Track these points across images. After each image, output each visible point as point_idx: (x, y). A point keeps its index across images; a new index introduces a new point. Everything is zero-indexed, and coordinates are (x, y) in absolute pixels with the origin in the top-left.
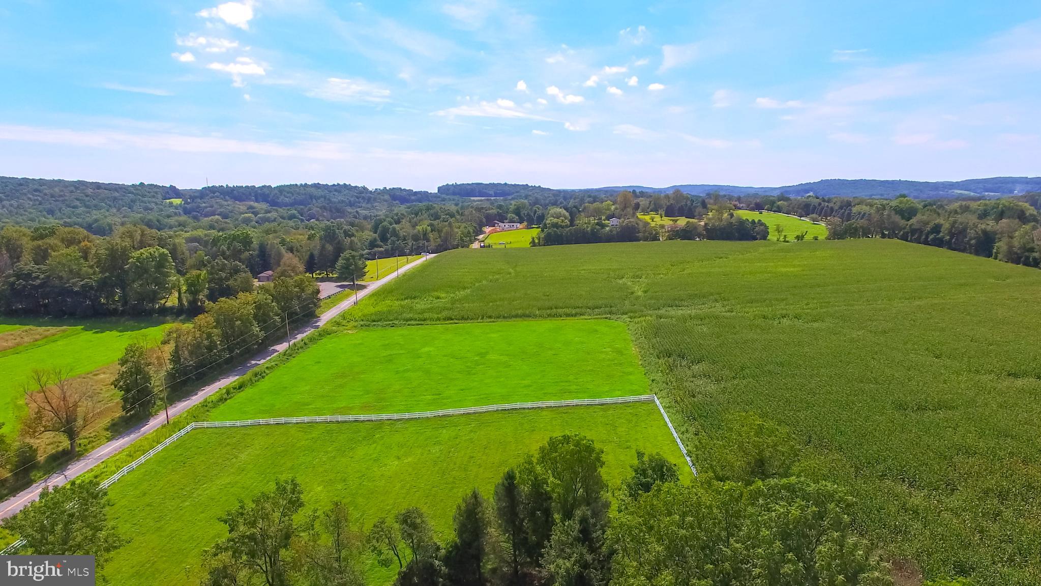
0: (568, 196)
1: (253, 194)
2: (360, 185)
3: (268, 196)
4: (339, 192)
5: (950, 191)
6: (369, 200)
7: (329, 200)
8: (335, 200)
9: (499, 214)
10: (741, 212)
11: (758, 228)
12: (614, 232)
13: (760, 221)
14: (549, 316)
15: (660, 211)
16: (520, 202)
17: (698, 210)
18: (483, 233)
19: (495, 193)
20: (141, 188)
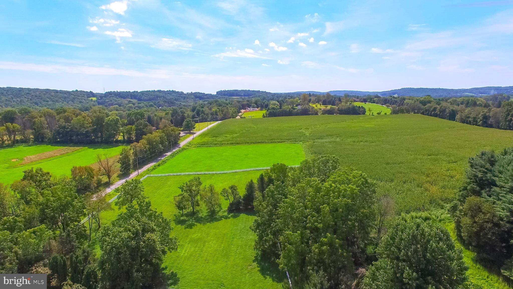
3: (137, 96)
4: (170, 94)
5: (463, 94)
6: (184, 98)
7: (166, 98)
8: (169, 98)
9: (248, 104)
10: (357, 103)
11: (361, 110)
12: (299, 111)
13: (362, 106)
14: (271, 142)
15: (320, 102)
16: (257, 99)
17: (337, 102)
18: (241, 112)
19: (244, 94)
20: (77, 92)
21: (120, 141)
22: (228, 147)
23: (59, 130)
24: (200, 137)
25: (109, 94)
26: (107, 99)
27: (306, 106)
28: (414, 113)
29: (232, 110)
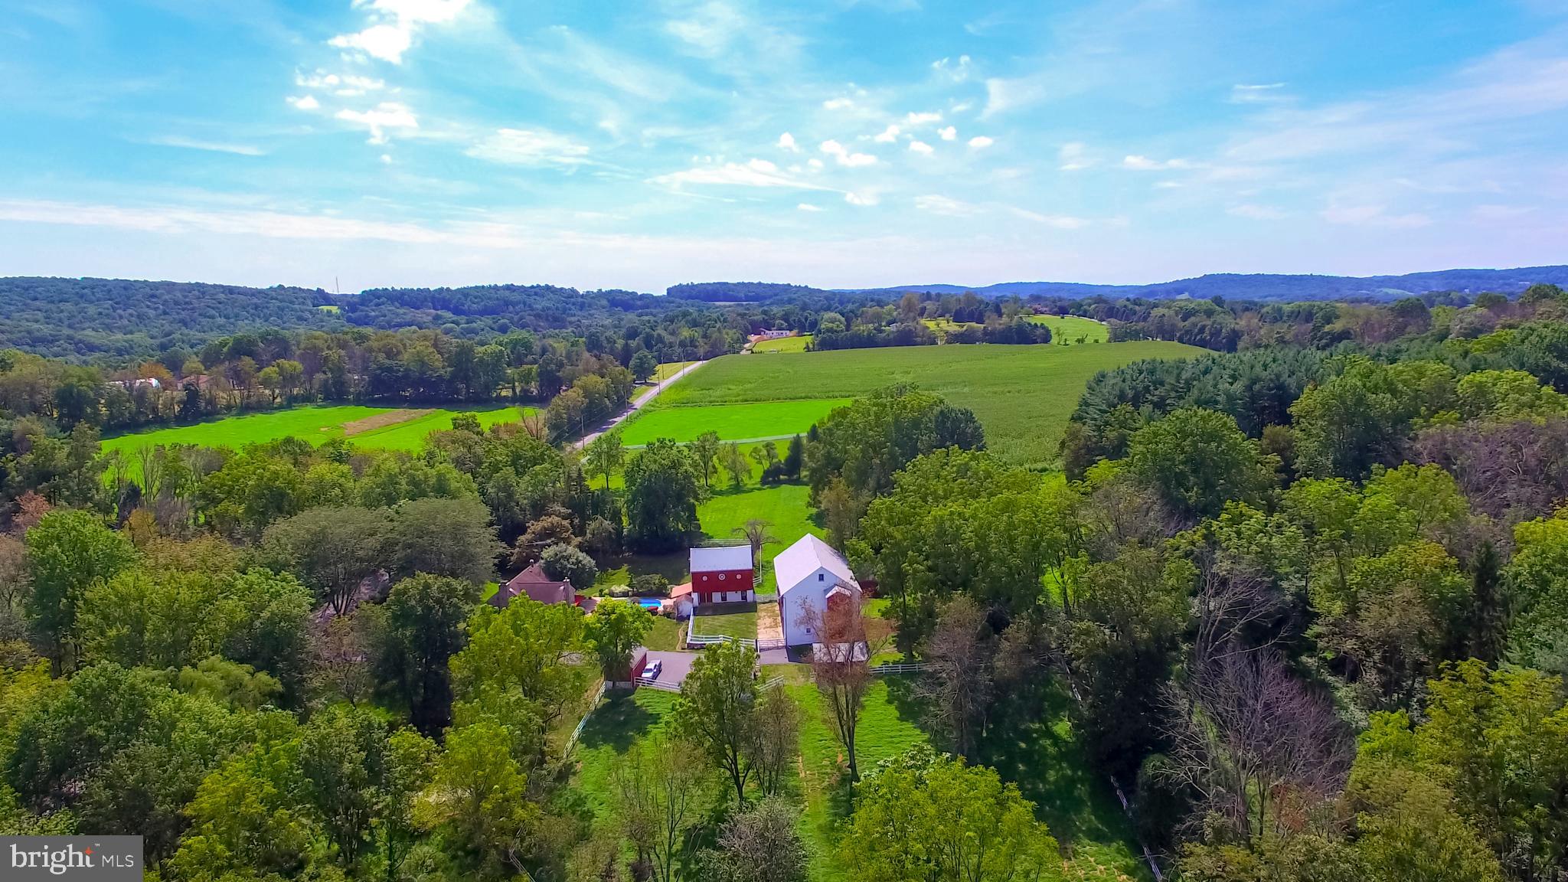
0: (846, 300)
2: (569, 286)
3: (450, 301)
5: (1378, 290)
6: (582, 307)
7: (530, 306)
8: (538, 306)
9: (765, 321)
10: (1042, 316)
11: (1040, 331)
12: (891, 336)
13: (1042, 324)
14: (828, 397)
15: (947, 316)
16: (787, 307)
17: (987, 314)
18: (749, 341)
19: (746, 296)
20: (283, 292)
21: (506, 399)
22: (739, 407)
23: (380, 374)
24: (673, 390)
25: (373, 297)
26: (373, 311)
27: (911, 324)
28: (1164, 339)
29: (729, 335)
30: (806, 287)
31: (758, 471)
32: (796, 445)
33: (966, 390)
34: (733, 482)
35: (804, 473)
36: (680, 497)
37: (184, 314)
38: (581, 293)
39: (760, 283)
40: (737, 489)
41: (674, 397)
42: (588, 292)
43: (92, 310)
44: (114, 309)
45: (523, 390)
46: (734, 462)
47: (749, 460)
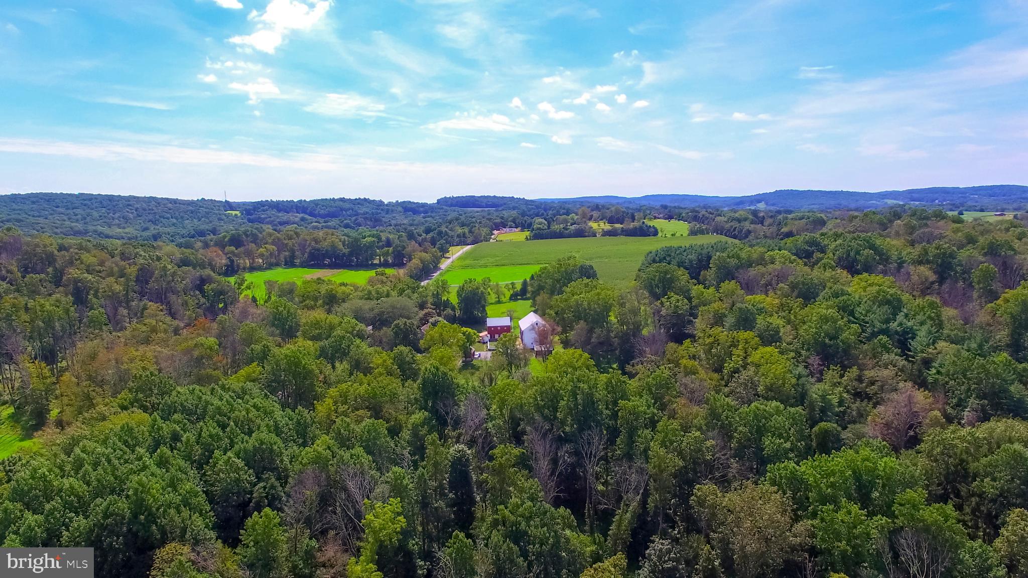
0: (548, 208)
1: (294, 207)
2: (377, 199)
3: (307, 208)
4: (362, 205)
5: (882, 201)
6: (387, 211)
7: (356, 211)
8: (361, 211)
9: (502, 223)
10: (658, 220)
11: (653, 229)
12: (572, 232)
13: (653, 225)
16: (514, 213)
17: (627, 219)
18: (493, 234)
19: (486, 204)
20: (205, 202)
21: (376, 264)
22: (494, 268)
24: (459, 260)
26: (263, 214)
27: (583, 226)
28: (717, 234)
29: (484, 231)
30: (524, 198)
31: (508, 294)
32: (525, 283)
33: (606, 260)
34: (497, 299)
35: (528, 295)
36: (479, 302)
37: (151, 217)
38: (386, 203)
39: (495, 196)
40: (499, 302)
41: (460, 264)
42: (390, 202)
43: (95, 214)
44: (108, 214)
45: (385, 260)
46: (498, 290)
47: (504, 289)
